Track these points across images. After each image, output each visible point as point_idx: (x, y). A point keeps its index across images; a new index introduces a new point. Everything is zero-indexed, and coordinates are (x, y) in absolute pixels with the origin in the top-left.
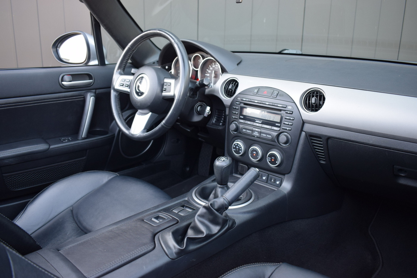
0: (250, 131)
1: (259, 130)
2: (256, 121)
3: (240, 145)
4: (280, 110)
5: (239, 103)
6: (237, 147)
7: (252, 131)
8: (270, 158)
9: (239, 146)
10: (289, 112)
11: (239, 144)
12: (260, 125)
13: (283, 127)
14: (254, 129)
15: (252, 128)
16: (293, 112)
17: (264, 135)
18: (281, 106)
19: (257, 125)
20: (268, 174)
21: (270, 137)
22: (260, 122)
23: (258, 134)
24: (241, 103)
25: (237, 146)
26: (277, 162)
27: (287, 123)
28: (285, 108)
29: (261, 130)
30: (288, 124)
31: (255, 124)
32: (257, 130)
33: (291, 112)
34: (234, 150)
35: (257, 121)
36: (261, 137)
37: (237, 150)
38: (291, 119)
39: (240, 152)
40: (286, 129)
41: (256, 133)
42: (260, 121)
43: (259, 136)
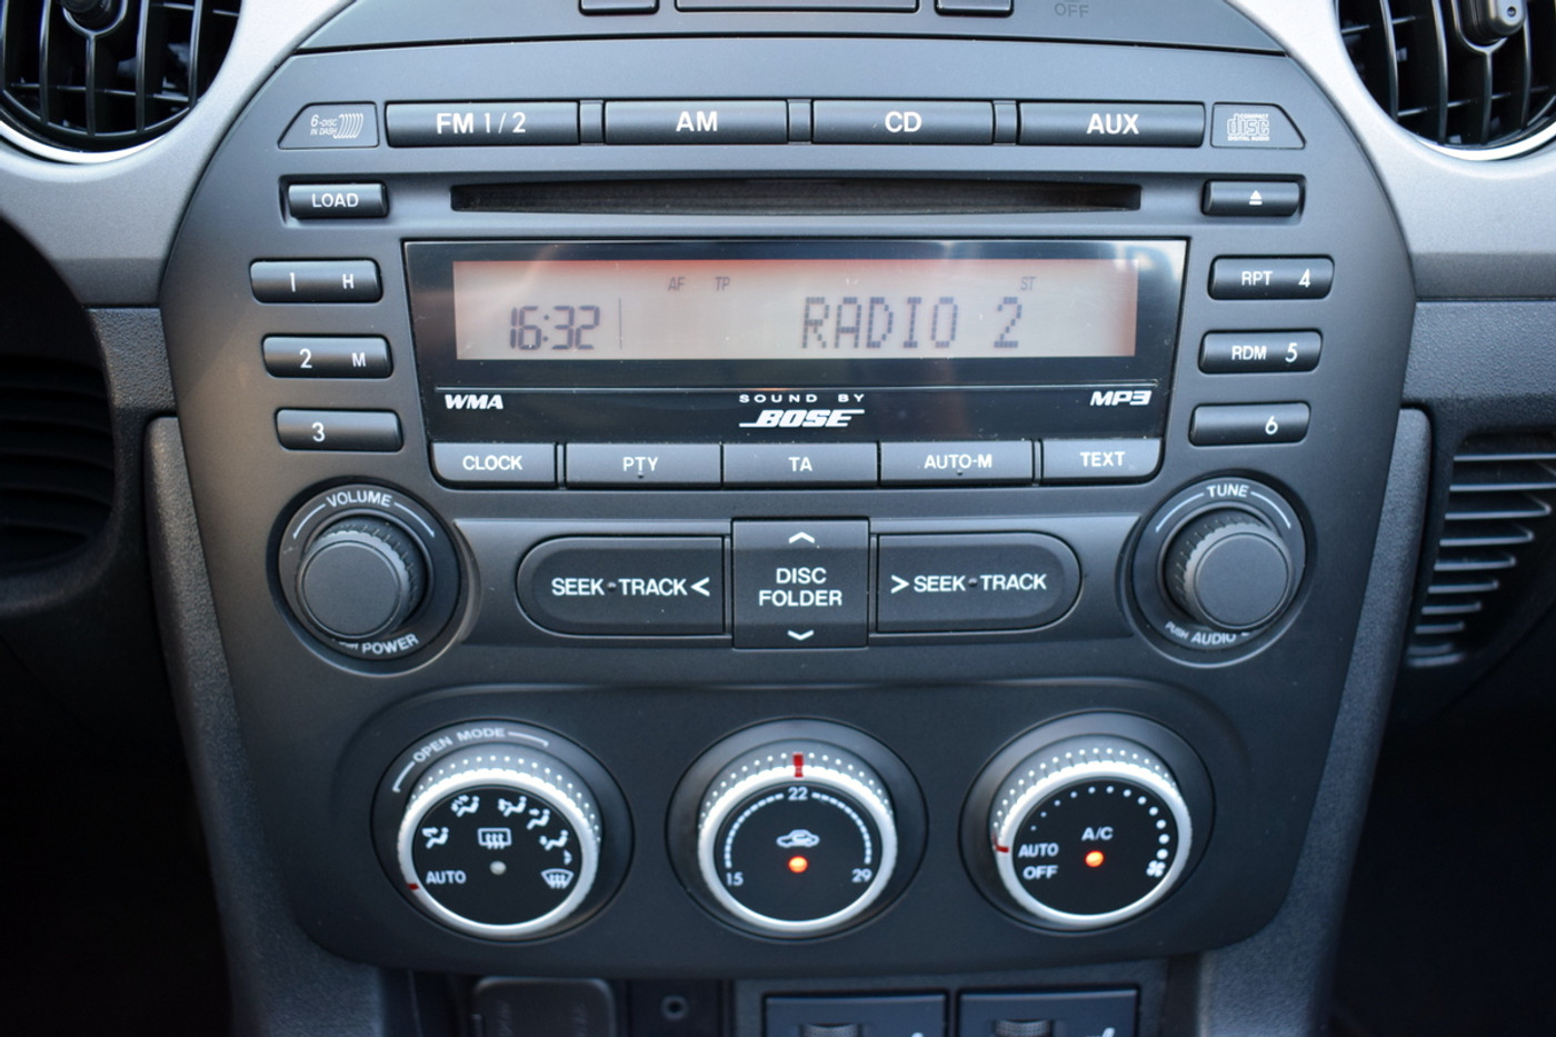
0: (678, 586)
1: (852, 533)
2: (753, 412)
3: (536, 801)
4: (1117, 192)
5: (373, 192)
6: (495, 840)
7: (720, 563)
8: (1051, 849)
9: (517, 822)
10: (1256, 197)
11: (512, 794)
12: (857, 458)
13: (1207, 419)
14: (749, 534)
15: (722, 526)
16: (1297, 179)
17: (927, 584)
18: (1130, 123)
19: (801, 461)
20: (945, 992)
21: (1039, 581)
22: (836, 418)
23: (836, 597)
24: (391, 183)
25: (488, 815)
26: (1155, 869)
27: (1258, 350)
28: (1192, 141)
29: (879, 524)
30: (1274, 365)
31: (744, 459)
32: (802, 535)
33: (1288, 194)
34: (434, 890)
35: (766, 419)
36: (886, 616)
37: (498, 867)
38: (1305, 280)
39: (555, 879)
40: (1256, 436)
41: (795, 588)
42: (829, 403)
43: (858, 618)
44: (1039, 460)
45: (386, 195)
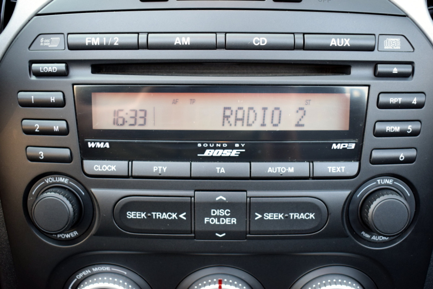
0: (174, 216)
1: (240, 196)
2: (203, 150)
4: (342, 67)
5: (62, 66)
10: (395, 70)
12: (242, 168)
13: (377, 154)
15: (191, 193)
16: (411, 63)
17: (269, 216)
18: (346, 42)
19: (221, 169)
21: (312, 216)
22: (234, 153)
23: (234, 221)
24: (69, 63)
27: (397, 128)
28: (371, 49)
29: (250, 193)
30: (402, 134)
31: (199, 168)
32: (221, 197)
33: (407, 69)
35: (208, 153)
36: (254, 228)
38: (415, 102)
40: (396, 161)
41: (218, 217)
43: (242, 229)
44: (311, 170)
45: (67, 68)
